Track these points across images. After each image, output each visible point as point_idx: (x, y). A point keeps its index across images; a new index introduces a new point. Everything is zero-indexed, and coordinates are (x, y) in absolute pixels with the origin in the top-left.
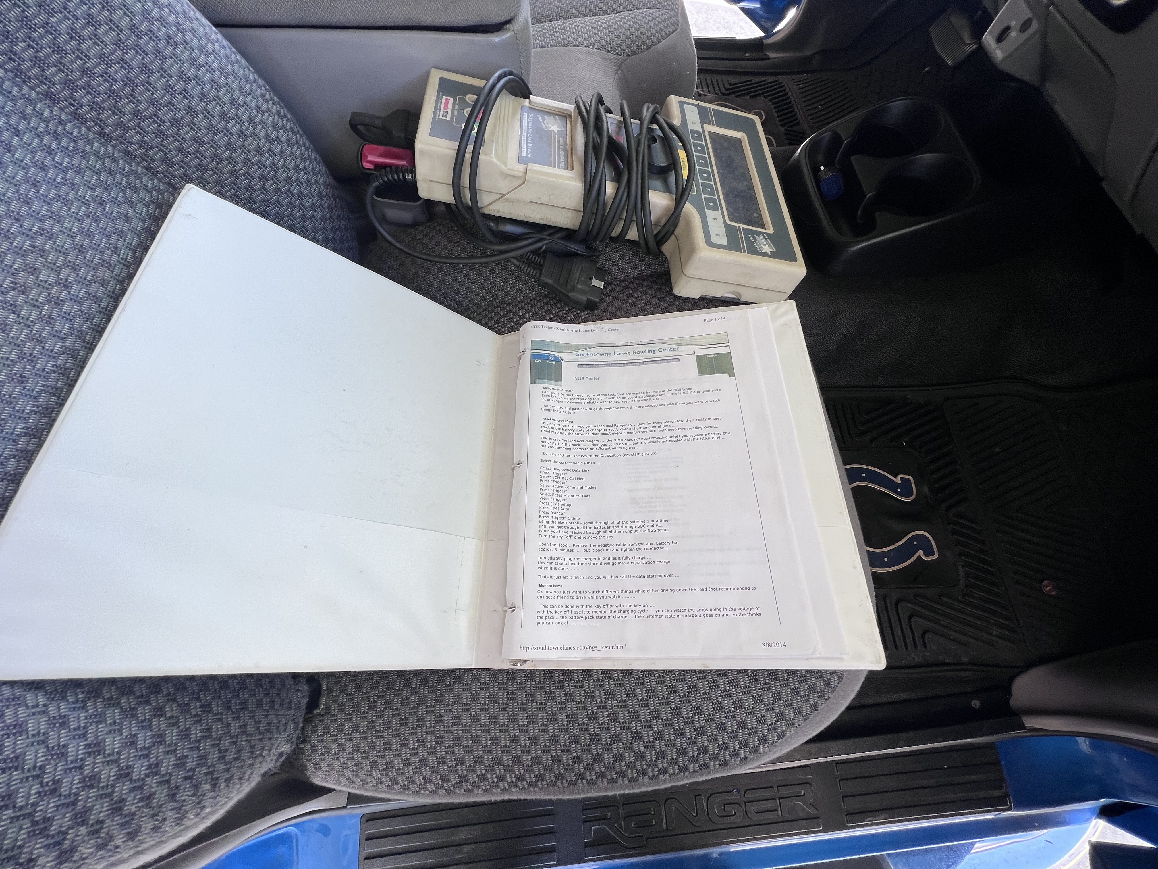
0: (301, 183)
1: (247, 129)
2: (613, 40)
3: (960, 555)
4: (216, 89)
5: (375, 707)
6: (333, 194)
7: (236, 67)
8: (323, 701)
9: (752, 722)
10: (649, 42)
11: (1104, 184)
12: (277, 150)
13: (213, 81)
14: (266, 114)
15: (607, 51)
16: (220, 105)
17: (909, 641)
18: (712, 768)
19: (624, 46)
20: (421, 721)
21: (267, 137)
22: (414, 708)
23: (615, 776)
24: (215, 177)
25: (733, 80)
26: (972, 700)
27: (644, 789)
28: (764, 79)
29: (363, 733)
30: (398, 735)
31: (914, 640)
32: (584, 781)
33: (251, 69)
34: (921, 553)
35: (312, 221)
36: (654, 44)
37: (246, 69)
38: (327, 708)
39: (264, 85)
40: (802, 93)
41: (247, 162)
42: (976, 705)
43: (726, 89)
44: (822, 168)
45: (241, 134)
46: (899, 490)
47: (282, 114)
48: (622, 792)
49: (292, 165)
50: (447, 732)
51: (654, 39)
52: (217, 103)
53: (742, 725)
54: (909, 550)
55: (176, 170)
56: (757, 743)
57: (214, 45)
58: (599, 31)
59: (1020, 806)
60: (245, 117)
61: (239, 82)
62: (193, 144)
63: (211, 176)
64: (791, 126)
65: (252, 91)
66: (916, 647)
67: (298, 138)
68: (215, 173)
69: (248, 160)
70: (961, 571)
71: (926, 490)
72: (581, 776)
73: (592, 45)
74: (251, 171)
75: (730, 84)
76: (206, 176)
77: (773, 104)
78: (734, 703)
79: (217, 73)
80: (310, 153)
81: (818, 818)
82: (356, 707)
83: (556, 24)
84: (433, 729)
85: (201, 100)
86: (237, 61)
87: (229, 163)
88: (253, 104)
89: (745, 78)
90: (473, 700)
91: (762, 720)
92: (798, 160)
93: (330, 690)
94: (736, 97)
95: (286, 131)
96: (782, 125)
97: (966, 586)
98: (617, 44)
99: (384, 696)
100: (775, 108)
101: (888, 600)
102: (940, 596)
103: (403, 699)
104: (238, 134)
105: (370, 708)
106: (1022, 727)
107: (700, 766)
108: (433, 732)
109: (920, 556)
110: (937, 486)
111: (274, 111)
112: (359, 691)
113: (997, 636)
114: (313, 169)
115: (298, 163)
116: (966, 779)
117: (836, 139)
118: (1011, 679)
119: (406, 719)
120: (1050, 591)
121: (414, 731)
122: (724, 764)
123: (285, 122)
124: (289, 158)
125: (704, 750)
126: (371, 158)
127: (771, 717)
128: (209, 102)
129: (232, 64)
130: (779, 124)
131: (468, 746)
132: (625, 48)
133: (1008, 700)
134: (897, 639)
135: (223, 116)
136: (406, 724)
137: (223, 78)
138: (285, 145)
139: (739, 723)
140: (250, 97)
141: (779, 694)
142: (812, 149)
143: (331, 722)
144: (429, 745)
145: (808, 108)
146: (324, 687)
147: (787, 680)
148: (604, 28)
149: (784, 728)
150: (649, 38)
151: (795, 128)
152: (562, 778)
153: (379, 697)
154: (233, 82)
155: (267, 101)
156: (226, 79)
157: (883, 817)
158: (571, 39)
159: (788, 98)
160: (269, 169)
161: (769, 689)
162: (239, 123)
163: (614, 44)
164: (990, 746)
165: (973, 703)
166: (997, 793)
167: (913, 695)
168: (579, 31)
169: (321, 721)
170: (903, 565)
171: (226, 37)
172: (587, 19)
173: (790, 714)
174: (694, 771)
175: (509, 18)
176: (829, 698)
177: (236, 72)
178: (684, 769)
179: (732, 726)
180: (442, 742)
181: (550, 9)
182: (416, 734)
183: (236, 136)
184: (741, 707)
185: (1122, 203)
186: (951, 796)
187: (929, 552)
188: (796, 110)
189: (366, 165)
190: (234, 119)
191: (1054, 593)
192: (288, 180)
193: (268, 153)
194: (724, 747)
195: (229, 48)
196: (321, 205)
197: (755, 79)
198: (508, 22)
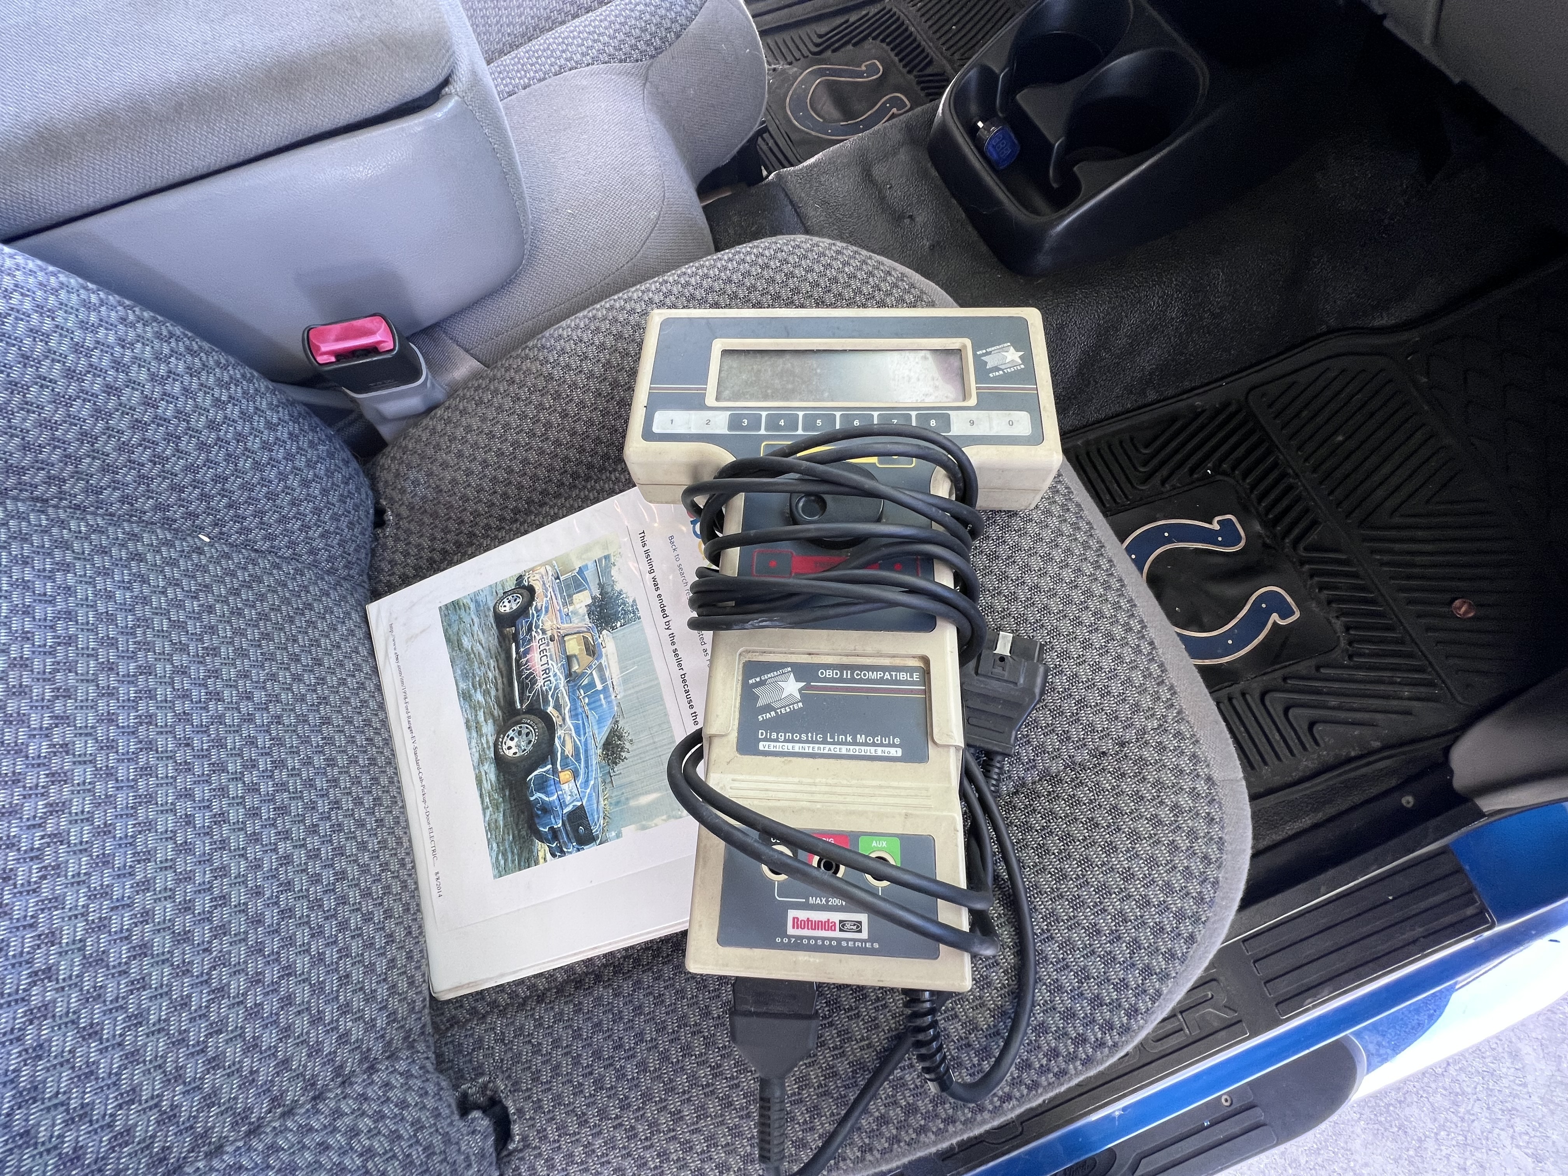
0: (233, 421)
1: (116, 379)
2: (622, 42)
3: (1329, 602)
4: (41, 341)
5: (586, 1121)
6: (290, 415)
7: (63, 294)
8: (516, 1129)
9: (1109, 994)
10: (676, 27)
11: (1388, 24)
12: (177, 389)
13: (33, 332)
14: (139, 345)
15: (621, 61)
16: (59, 361)
17: (1293, 743)
18: (1073, 1072)
19: (641, 45)
20: (653, 1125)
21: (153, 377)
22: (639, 1109)
23: (942, 1126)
24: (97, 463)
25: (823, 28)
26: (1402, 796)
27: (987, 1127)
28: (864, 13)
29: (582, 1163)
30: (629, 1155)
31: (1299, 738)
32: (902, 1144)
33: (90, 285)
34: (1275, 617)
35: (273, 466)
36: (684, 27)
37: (82, 291)
38: (524, 1139)
39: (119, 302)
40: (923, 15)
41: (137, 425)
42: (1408, 802)
43: (817, 45)
44: (980, 124)
45: (110, 389)
46: (1220, 539)
47: (165, 333)
48: (959, 1139)
49: (208, 402)
50: (693, 1132)
51: (682, 20)
52: (53, 360)
53: (1097, 1001)
54: (1258, 618)
55: (33, 477)
56: (1125, 1020)
57: (14, 276)
58: (599, 35)
59: (1504, 917)
60: (105, 363)
61: (77, 316)
62: (42, 431)
63: (90, 465)
64: (921, 70)
65: (101, 320)
66: (1305, 748)
67: (204, 359)
68: (94, 458)
69: (137, 420)
70: (1338, 624)
71: (1258, 527)
72: (896, 1139)
73: (595, 60)
74: (149, 434)
75: (820, 36)
76: (83, 467)
77: (888, 44)
78: (1076, 975)
79: (35, 316)
80: (231, 372)
81: (1240, 1021)
82: (562, 1128)
83: (535, 44)
84: (673, 1134)
85: (25, 366)
86: (62, 285)
87: (109, 437)
88: (111, 339)
89: (839, 20)
90: (715, 1076)
91: (1123, 985)
92: (943, 124)
93: (520, 1111)
94: (834, 51)
95: (179, 356)
96: (909, 72)
97: (1350, 643)
98: (631, 46)
99: (594, 1103)
100: (892, 50)
101: (1248, 697)
102: (1318, 668)
103: (621, 1101)
104: (104, 392)
105: (581, 1125)
106: (1481, 815)
107: (1055, 1075)
108: (674, 1138)
109: (1275, 623)
110: (1271, 516)
111: (149, 335)
112: (559, 1104)
113: (1410, 699)
114: (244, 393)
115: (217, 395)
116: (1423, 905)
117: (987, 76)
118: (1447, 751)
119: (633, 1128)
120: (1466, 612)
121: (648, 1143)
122: (1088, 1062)
123: (173, 344)
124: (201, 394)
125: (1054, 1053)
126: (324, 348)
127: (1134, 978)
128: (39, 363)
129: (55, 292)
130: (905, 71)
131: (728, 1144)
132: (644, 48)
133: (1450, 783)
134: (1275, 744)
135: (70, 374)
136: (636, 1135)
137: (48, 321)
138: (187, 377)
139: (1091, 1002)
140: (102, 331)
141: (1135, 940)
142: (959, 102)
143: (535, 1157)
144: (674, 1157)
145: (938, 35)
146: (512, 1110)
147: (1141, 917)
148: (606, 28)
149: (1157, 985)
150: (674, 21)
151: (929, 71)
152: (871, 1150)
153: (588, 1105)
154: (66, 319)
155: (133, 325)
156: (53, 319)
157: (1326, 992)
158: (563, 61)
159: (906, 29)
160: (175, 421)
161: (1119, 938)
162: (99, 376)
163: (626, 48)
164: (1443, 851)
165: (1404, 801)
166: (1470, 911)
167: (1320, 816)
168: (571, 44)
169: (522, 1159)
170: (1256, 642)
171: (35, 253)
172: (577, 22)
173: (1159, 963)
174: (1049, 1084)
175: (441, 79)
176: (1208, 918)
177: (65, 302)
178: (1035, 1085)
179: (1082, 1008)
180: (691, 1148)
181: (522, 24)
182: (652, 1146)
183: (102, 397)
184: (1088, 978)
185: (1424, 45)
186: (1408, 935)
187: (1286, 612)
188: (923, 43)
189: (321, 359)
190: (89, 372)
191: (1471, 615)
192: (212, 425)
193: (163, 400)
194: (1081, 1040)
195: (42, 269)
196: (277, 438)
197: (853, 17)
198: (446, 82)
